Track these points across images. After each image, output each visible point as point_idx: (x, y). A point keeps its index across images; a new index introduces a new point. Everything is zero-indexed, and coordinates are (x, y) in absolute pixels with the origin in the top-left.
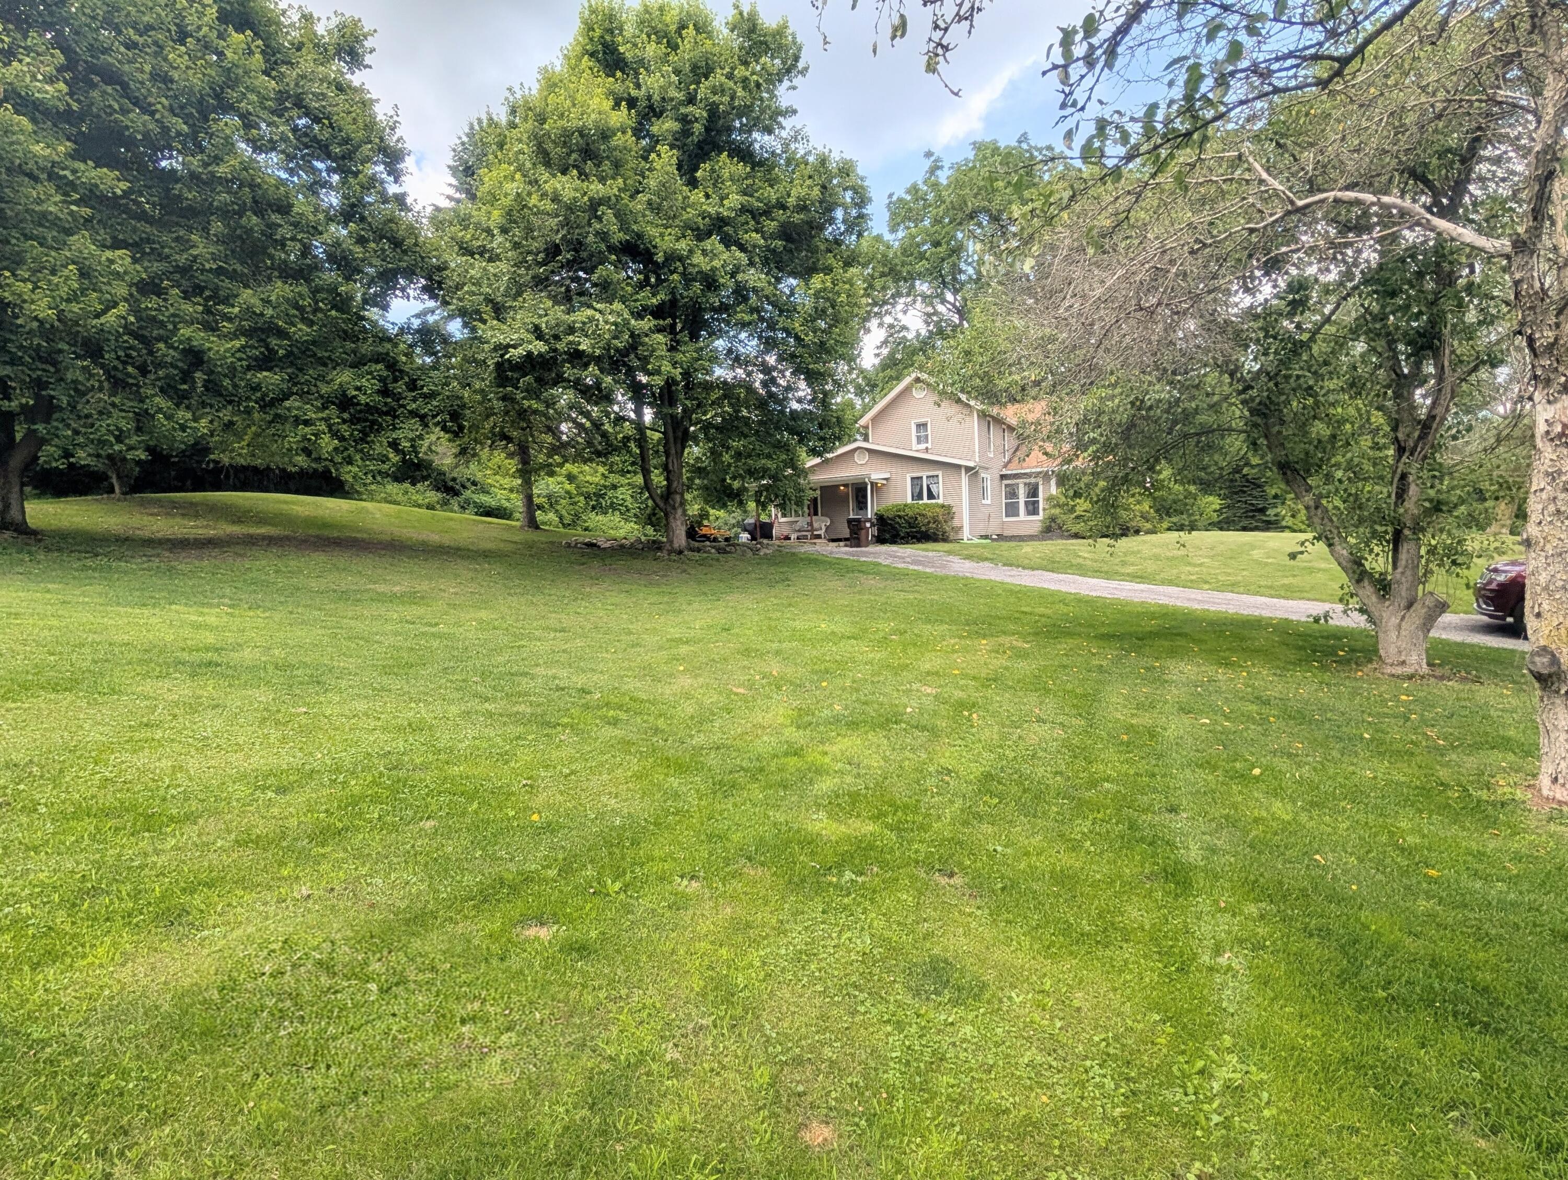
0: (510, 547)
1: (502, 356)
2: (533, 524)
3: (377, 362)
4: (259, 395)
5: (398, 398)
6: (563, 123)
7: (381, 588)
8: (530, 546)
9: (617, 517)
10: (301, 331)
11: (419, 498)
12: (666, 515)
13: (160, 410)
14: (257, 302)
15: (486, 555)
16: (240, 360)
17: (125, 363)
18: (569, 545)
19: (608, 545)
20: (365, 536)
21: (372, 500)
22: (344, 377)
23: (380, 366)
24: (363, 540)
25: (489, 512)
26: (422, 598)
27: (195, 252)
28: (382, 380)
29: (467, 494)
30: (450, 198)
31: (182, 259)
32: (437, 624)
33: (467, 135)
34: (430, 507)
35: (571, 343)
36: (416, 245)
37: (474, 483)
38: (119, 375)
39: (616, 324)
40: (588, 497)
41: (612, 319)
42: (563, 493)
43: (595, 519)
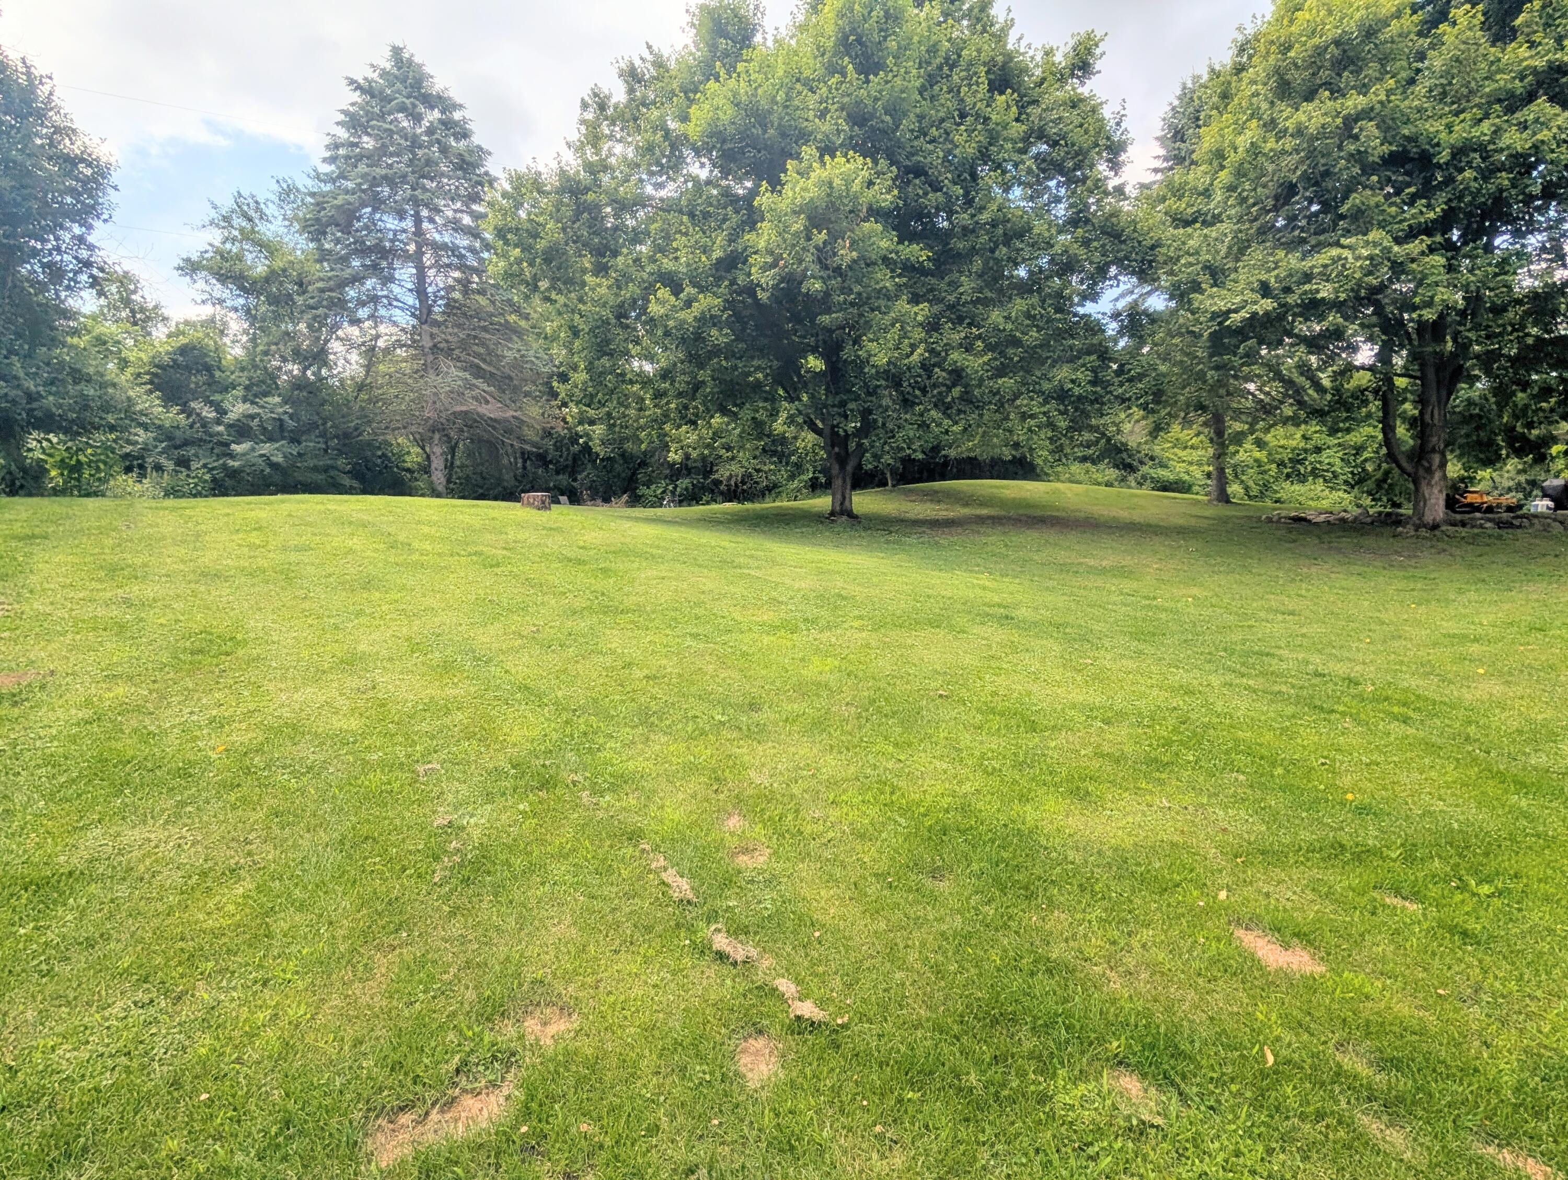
0: (1204, 524)
1: (1220, 324)
2: (1224, 497)
3: (1089, 353)
4: (997, 398)
5: (1106, 384)
6: (1316, 41)
7: (1092, 562)
8: (1224, 521)
9: (1319, 486)
10: (1033, 336)
11: (1099, 477)
12: (1416, 482)
13: (934, 420)
14: (1001, 320)
15: (1182, 532)
16: (987, 371)
17: (913, 388)
18: (1270, 520)
19: (1322, 518)
20: (1064, 514)
21: (1058, 480)
22: (1063, 374)
23: (1094, 357)
24: (1063, 519)
25: (1165, 487)
26: (1131, 572)
27: (961, 290)
28: (1094, 370)
29: (1145, 469)
30: (1156, 171)
31: (952, 298)
32: (1155, 598)
33: (1179, 98)
34: (1109, 484)
35: (1305, 293)
36: (1135, 231)
37: (1152, 458)
38: (911, 398)
39: (1371, 258)
40: (1281, 464)
41: (1365, 252)
42: (1251, 461)
43: (1290, 490)
